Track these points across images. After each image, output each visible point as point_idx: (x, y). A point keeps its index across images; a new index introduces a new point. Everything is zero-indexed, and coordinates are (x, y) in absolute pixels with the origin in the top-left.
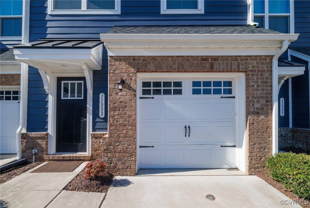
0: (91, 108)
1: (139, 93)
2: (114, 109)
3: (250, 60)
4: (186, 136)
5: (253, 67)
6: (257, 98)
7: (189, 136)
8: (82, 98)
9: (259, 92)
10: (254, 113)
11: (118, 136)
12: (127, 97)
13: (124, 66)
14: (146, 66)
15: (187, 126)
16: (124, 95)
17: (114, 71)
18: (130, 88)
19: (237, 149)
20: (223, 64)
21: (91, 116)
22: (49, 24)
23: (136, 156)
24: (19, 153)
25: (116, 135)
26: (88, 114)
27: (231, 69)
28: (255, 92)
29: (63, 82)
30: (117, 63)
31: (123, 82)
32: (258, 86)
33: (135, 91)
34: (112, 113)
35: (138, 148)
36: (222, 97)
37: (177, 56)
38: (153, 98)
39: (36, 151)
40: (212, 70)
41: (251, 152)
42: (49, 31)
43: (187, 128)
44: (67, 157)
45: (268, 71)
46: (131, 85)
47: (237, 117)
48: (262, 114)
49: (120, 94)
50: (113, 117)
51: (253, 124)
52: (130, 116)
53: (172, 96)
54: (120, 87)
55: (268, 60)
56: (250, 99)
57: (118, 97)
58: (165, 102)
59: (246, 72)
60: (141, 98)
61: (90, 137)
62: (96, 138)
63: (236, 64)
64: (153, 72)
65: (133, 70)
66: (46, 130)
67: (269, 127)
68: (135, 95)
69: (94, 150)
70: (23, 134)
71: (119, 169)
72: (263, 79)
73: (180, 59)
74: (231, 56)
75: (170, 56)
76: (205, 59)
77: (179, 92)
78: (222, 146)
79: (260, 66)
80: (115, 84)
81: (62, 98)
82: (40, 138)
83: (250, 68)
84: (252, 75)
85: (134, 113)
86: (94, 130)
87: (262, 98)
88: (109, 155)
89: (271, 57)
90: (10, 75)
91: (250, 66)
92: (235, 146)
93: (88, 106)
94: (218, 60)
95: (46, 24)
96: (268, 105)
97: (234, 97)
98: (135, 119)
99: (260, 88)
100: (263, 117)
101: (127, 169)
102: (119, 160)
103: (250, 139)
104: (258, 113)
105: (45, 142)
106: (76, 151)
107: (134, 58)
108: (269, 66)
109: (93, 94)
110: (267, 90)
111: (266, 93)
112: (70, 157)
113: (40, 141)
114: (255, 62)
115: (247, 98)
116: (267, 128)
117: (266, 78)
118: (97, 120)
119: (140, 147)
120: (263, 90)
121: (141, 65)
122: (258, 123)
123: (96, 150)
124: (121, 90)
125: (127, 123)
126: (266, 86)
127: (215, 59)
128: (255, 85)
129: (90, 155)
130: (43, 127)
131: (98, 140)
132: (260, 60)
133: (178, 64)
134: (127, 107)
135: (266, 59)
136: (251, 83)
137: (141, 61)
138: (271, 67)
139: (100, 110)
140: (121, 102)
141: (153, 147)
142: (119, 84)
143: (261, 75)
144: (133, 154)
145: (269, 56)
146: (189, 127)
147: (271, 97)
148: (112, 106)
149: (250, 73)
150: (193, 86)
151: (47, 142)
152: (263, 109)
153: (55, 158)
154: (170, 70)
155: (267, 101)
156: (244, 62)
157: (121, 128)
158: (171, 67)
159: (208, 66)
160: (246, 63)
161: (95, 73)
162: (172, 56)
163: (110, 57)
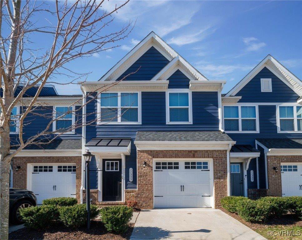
0: (124, 176)
1: (154, 168)
2: (140, 176)
3: (215, 152)
4: (181, 191)
5: (216, 155)
6: (219, 171)
7: (183, 191)
8: (118, 171)
9: (220, 168)
10: (217, 178)
11: (143, 190)
12: (148, 171)
13: (145, 155)
14: (158, 155)
15: (182, 186)
16: (146, 170)
17: (140, 157)
18: (149, 166)
19: (211, 197)
20: (200, 154)
21: (124, 181)
22: (97, 130)
23: (153, 200)
24: (82, 200)
25: (142, 189)
26: (122, 180)
27: (205, 157)
28: (218, 168)
29: (106, 162)
30: (142, 154)
31: (145, 163)
32: (219, 165)
33: (152, 168)
34: (139, 178)
35: (154, 197)
36: (202, 170)
37: (175, 150)
38: (162, 171)
39: (92, 200)
40: (194, 156)
41: (216, 198)
42: (98, 133)
43: (182, 187)
44: (111, 203)
45: (224, 158)
46: (150, 165)
47: (211, 181)
48: (222, 179)
49: (144, 169)
50: (140, 180)
51: (217, 184)
52: (149, 180)
53: (173, 170)
54: (144, 166)
55: (225, 152)
56: (215, 171)
57: (142, 171)
58: (169, 173)
59: (213, 158)
60: (155, 171)
61: (124, 192)
62: (128, 193)
63: (207, 154)
64: (162, 158)
65: (150, 157)
66: (97, 188)
67: (226, 185)
68: (152, 170)
69: (127, 199)
70: (84, 190)
71: (144, 206)
72: (222, 161)
73: (177, 152)
74: (204, 150)
75: (171, 150)
76: (190, 151)
77: (177, 168)
78: (203, 196)
79: (220, 155)
80: (141, 164)
81: (106, 171)
82: (94, 192)
83: (215, 156)
84: (216, 160)
85: (151, 178)
86: (126, 188)
87: (221, 171)
88: (138, 199)
89: (226, 151)
90: (69, 157)
91: (215, 155)
92: (210, 196)
93: (122, 175)
94: (197, 152)
95: (96, 130)
96: (225, 175)
97: (209, 170)
98: (152, 182)
99: (220, 166)
100: (222, 180)
101: (148, 206)
102: (144, 202)
103: (215, 191)
104: (220, 178)
105: (97, 195)
106: (115, 200)
107: (151, 151)
108: (225, 155)
109: (126, 169)
110: (225, 167)
111: (224, 169)
112: (112, 203)
113: (94, 194)
114: (218, 153)
115: (214, 171)
116: (225, 186)
117: (224, 161)
118: (128, 183)
119: (155, 196)
120: (222, 167)
121: (155, 154)
122: (220, 183)
123: (128, 199)
124: (144, 167)
125: (148, 183)
126: (224, 165)
127: (196, 151)
128: (218, 165)
129: (124, 202)
130: (95, 186)
131: (129, 194)
132: (220, 152)
133: (175, 154)
134: (147, 175)
135: (223, 152)
136: (216, 164)
137: (155, 153)
138: (226, 156)
139: (130, 177)
140: (145, 173)
141: (162, 196)
142: (144, 164)
143: (221, 160)
144: (151, 199)
145: (225, 150)
146: (183, 186)
147: (227, 170)
148: (139, 175)
149: (215, 159)
150: (185, 165)
151: (98, 195)
152: (222, 176)
153: (104, 204)
154: (171, 157)
155: (224, 172)
156: (211, 153)
157: (145, 186)
158: (171, 156)
159: (192, 155)
160: (212, 154)
161: (127, 157)
162: (172, 150)
163: (138, 150)
